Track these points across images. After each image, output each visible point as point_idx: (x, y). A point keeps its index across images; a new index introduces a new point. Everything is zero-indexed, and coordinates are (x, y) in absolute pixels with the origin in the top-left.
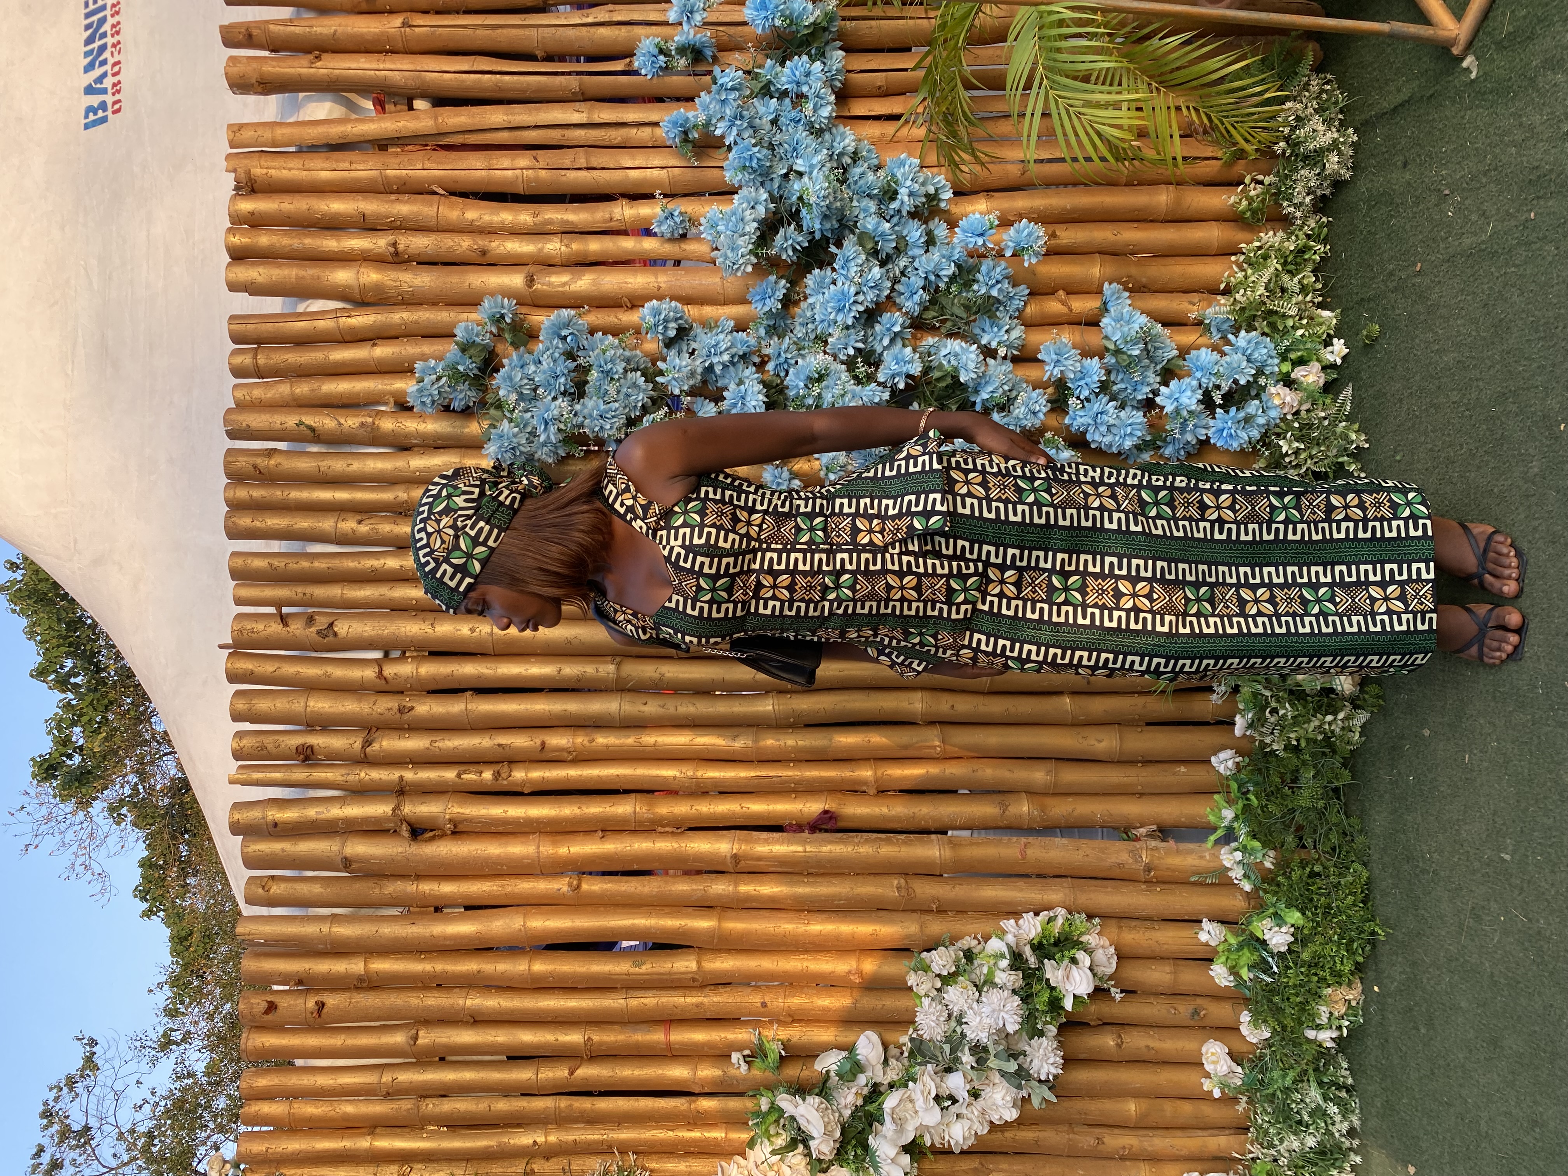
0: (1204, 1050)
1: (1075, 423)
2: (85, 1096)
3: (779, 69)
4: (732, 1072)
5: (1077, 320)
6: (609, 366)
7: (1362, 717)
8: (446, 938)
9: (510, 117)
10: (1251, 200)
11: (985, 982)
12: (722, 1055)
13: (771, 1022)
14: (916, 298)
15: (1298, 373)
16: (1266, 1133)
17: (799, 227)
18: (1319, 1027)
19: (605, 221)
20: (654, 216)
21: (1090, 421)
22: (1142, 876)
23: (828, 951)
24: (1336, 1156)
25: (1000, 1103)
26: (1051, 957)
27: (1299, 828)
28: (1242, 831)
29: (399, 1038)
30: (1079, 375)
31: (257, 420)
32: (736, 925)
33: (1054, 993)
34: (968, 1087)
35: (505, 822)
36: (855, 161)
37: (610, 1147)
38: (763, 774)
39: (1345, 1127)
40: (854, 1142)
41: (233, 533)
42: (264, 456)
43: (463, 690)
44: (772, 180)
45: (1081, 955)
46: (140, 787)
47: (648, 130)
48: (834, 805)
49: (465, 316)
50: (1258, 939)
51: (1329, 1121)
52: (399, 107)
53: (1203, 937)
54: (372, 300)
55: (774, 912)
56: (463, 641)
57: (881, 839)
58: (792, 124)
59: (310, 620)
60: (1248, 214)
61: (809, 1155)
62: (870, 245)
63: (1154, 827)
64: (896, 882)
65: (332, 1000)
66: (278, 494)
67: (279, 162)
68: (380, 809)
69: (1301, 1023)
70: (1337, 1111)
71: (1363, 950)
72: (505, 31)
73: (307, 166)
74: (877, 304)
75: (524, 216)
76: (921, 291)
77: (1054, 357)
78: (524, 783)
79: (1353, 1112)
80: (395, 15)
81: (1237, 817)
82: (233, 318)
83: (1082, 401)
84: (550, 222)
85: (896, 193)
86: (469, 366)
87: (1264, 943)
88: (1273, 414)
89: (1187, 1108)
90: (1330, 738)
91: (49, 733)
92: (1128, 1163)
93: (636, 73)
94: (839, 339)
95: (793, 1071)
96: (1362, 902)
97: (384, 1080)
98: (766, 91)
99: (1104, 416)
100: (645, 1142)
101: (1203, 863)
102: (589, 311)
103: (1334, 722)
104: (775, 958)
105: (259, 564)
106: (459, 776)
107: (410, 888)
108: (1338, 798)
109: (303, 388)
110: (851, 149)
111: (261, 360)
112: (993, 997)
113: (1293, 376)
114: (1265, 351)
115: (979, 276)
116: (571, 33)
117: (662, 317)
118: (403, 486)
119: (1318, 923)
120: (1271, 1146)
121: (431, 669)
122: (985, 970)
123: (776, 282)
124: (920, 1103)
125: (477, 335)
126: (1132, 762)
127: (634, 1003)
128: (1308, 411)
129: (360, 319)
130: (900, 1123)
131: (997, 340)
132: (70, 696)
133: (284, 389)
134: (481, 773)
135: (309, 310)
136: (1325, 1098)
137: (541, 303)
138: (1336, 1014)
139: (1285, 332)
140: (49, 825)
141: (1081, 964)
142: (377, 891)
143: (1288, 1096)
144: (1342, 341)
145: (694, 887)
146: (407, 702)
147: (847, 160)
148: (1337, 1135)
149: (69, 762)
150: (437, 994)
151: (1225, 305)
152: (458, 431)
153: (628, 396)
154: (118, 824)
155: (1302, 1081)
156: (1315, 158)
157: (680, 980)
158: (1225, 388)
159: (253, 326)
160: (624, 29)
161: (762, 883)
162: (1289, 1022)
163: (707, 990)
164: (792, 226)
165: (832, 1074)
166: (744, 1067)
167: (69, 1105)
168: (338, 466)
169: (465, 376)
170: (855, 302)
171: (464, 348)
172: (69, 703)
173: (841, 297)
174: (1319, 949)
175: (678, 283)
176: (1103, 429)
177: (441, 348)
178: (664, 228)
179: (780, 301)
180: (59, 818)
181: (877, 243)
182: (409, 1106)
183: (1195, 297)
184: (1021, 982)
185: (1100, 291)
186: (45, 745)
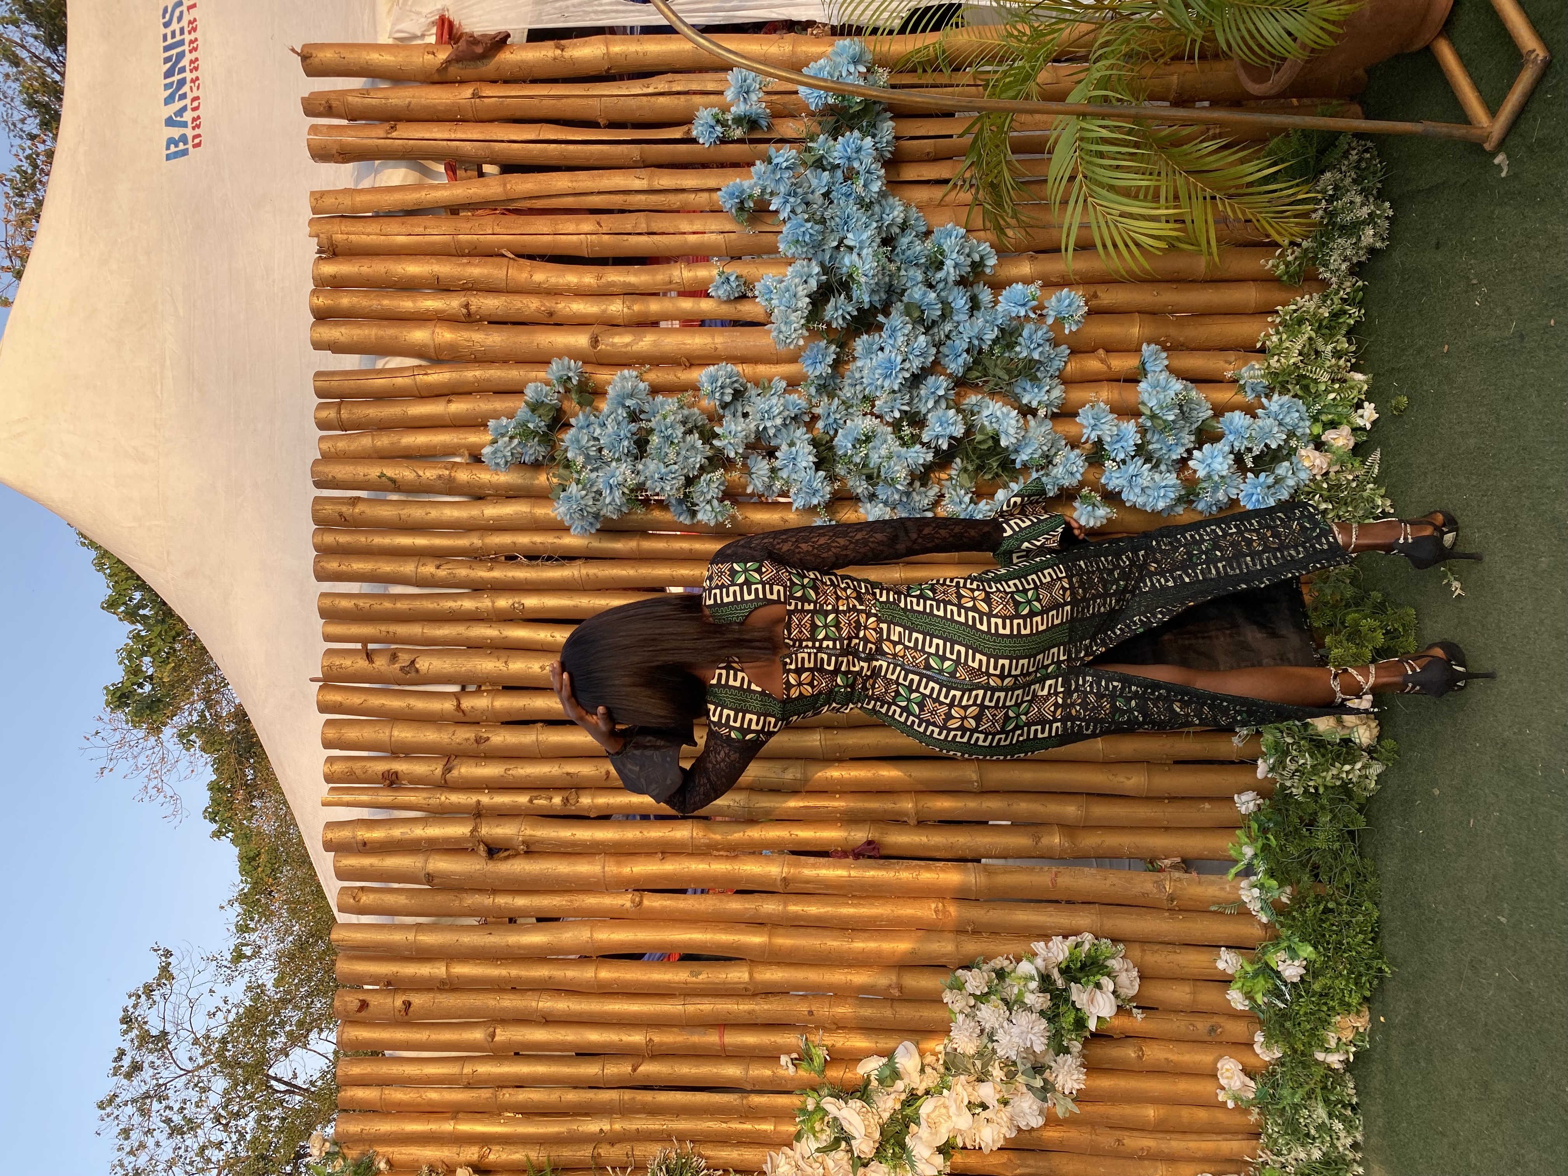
0: (1219, 1065)
1: (1110, 484)
2: (162, 1004)
3: (832, 142)
4: (781, 1072)
5: (1115, 377)
6: (670, 431)
7: (1376, 769)
8: (520, 947)
9: (574, 184)
10: (1288, 264)
11: (1015, 1002)
12: (770, 1056)
13: (817, 1028)
14: (960, 361)
15: (1329, 436)
16: (1275, 1142)
17: (849, 298)
18: (1327, 1050)
19: (665, 284)
20: (711, 280)
21: (1125, 483)
22: (1165, 905)
23: (870, 966)
24: (1339, 1166)
25: (1028, 1111)
26: (1077, 981)
27: (1316, 867)
28: (1261, 867)
29: (478, 1035)
30: (1116, 438)
31: (342, 471)
32: (785, 941)
33: (1080, 1015)
34: (998, 1096)
35: (574, 844)
36: (903, 230)
37: (669, 1136)
38: (811, 804)
39: (1349, 1141)
40: (892, 1141)
41: (322, 576)
42: (349, 504)
43: (534, 722)
44: (823, 250)
45: (1106, 981)
46: (207, 714)
47: (705, 196)
48: (877, 835)
49: (533, 374)
50: (1272, 969)
51: (1334, 1136)
52: (469, 173)
53: (1221, 965)
54: (446, 358)
55: (820, 930)
56: (535, 677)
57: (921, 867)
58: (843, 198)
59: (394, 657)
60: (1285, 278)
61: (850, 1151)
62: (916, 314)
63: (1179, 860)
64: (933, 906)
65: (418, 1000)
66: (362, 539)
67: (359, 227)
68: (459, 830)
69: (1311, 1046)
70: (1342, 1127)
71: (1371, 984)
72: (569, 101)
73: (384, 231)
74: (922, 369)
75: (587, 277)
76: (965, 355)
77: (1092, 422)
78: (590, 808)
79: (1357, 1128)
80: (464, 85)
81: (1256, 855)
82: (318, 374)
83: (1118, 464)
84: (613, 284)
85: (942, 263)
86: (537, 423)
87: (1278, 974)
88: (1304, 476)
89: (1202, 1115)
90: (1347, 784)
91: (120, 663)
92: (1146, 1162)
93: (694, 141)
94: (886, 402)
95: (835, 1073)
96: (1372, 939)
97: (465, 1071)
98: (819, 164)
99: (1138, 478)
100: (701, 1132)
101: (1223, 894)
102: (650, 370)
103: (1352, 771)
104: (821, 972)
105: (345, 604)
106: (531, 801)
107: (486, 901)
108: (1354, 841)
109: (384, 441)
110: (899, 220)
111: (345, 414)
112: (1023, 1019)
113: (1323, 438)
114: (1297, 414)
115: (1020, 339)
116: (632, 102)
117: (719, 384)
118: (478, 533)
119: (1328, 957)
120: (1279, 1154)
121: (505, 703)
122: (1016, 990)
123: (826, 348)
124: (953, 1110)
125: (546, 396)
126: (1159, 798)
127: (691, 1008)
128: (1337, 472)
129: (435, 376)
130: (933, 1126)
131: (1038, 399)
132: (139, 627)
133: (366, 442)
134: (551, 799)
135: (387, 367)
136: (1330, 1116)
137: (605, 362)
138: (1344, 1040)
139: (1317, 395)
140: (122, 750)
141: (1105, 989)
142: (457, 903)
143: (1297, 1112)
144: (1373, 405)
145: (747, 906)
146: (483, 733)
147: (896, 230)
148: (1341, 1149)
149: (140, 691)
150: (512, 997)
151: (1259, 369)
152: (528, 482)
153: (686, 458)
154: (188, 750)
155: (1310, 1098)
156: (1353, 229)
157: (734, 989)
158: (1256, 452)
159: (337, 383)
160: (683, 98)
161: (809, 904)
162: (1299, 1047)
163: (758, 999)
164: (842, 296)
165: (872, 1078)
166: (792, 1069)
167: (147, 1012)
168: (417, 513)
169: (535, 433)
170: (902, 369)
171: (535, 407)
172: (138, 634)
173: (889, 365)
174: (1329, 983)
175: (734, 344)
176: (1138, 490)
177: (512, 405)
178: (720, 292)
179: (830, 366)
180: (132, 743)
181: (923, 312)
182: (488, 1095)
183: (1232, 355)
184: (1049, 1003)
185: (1138, 350)
186: (117, 675)
